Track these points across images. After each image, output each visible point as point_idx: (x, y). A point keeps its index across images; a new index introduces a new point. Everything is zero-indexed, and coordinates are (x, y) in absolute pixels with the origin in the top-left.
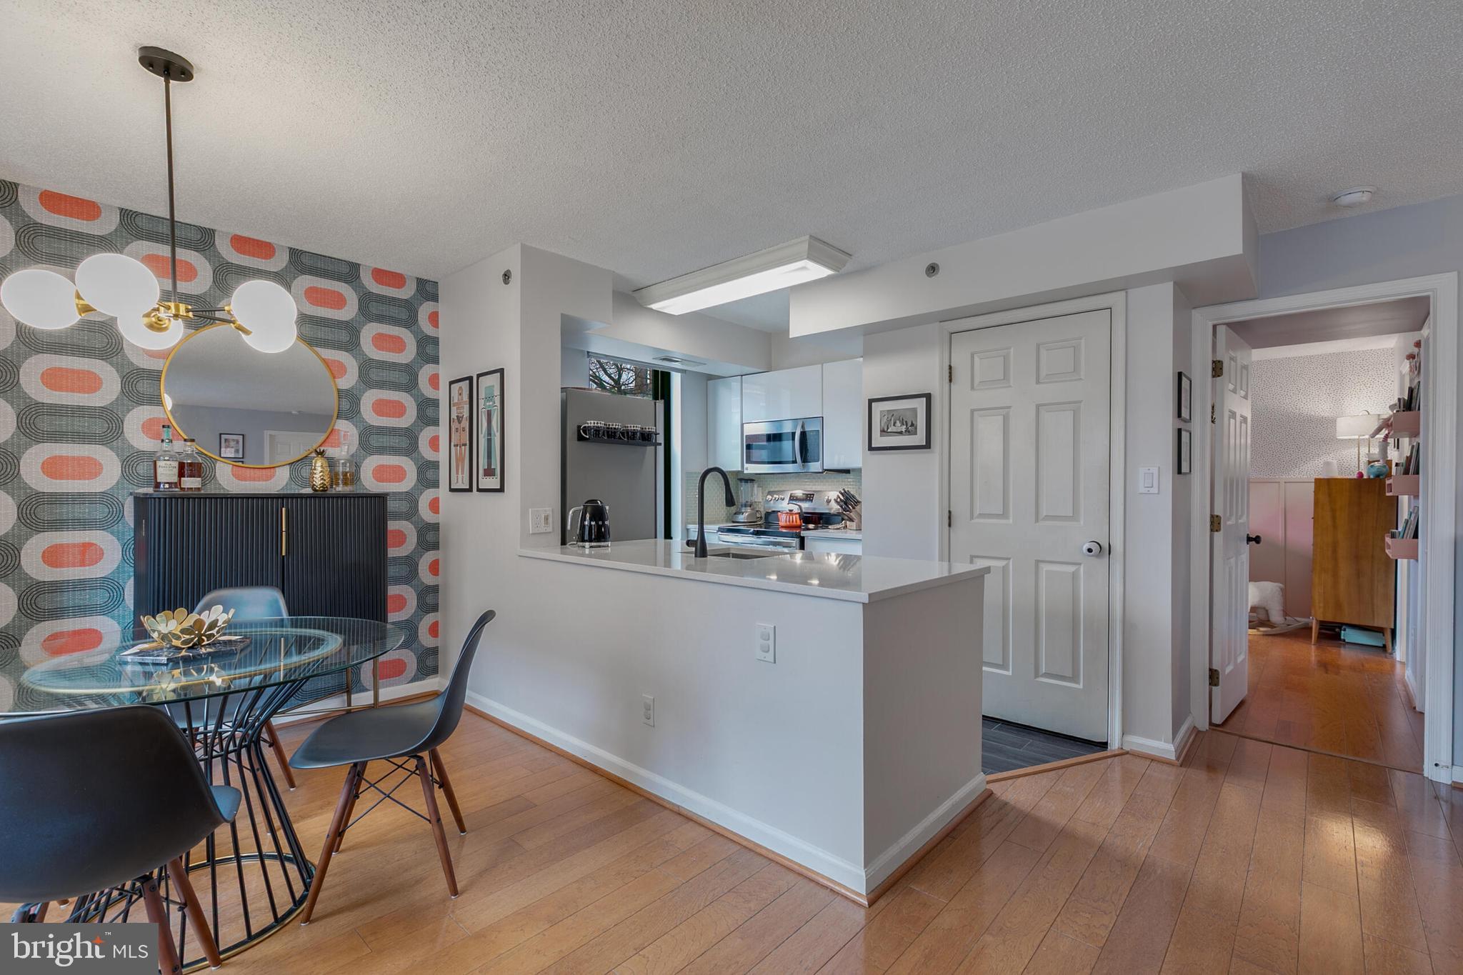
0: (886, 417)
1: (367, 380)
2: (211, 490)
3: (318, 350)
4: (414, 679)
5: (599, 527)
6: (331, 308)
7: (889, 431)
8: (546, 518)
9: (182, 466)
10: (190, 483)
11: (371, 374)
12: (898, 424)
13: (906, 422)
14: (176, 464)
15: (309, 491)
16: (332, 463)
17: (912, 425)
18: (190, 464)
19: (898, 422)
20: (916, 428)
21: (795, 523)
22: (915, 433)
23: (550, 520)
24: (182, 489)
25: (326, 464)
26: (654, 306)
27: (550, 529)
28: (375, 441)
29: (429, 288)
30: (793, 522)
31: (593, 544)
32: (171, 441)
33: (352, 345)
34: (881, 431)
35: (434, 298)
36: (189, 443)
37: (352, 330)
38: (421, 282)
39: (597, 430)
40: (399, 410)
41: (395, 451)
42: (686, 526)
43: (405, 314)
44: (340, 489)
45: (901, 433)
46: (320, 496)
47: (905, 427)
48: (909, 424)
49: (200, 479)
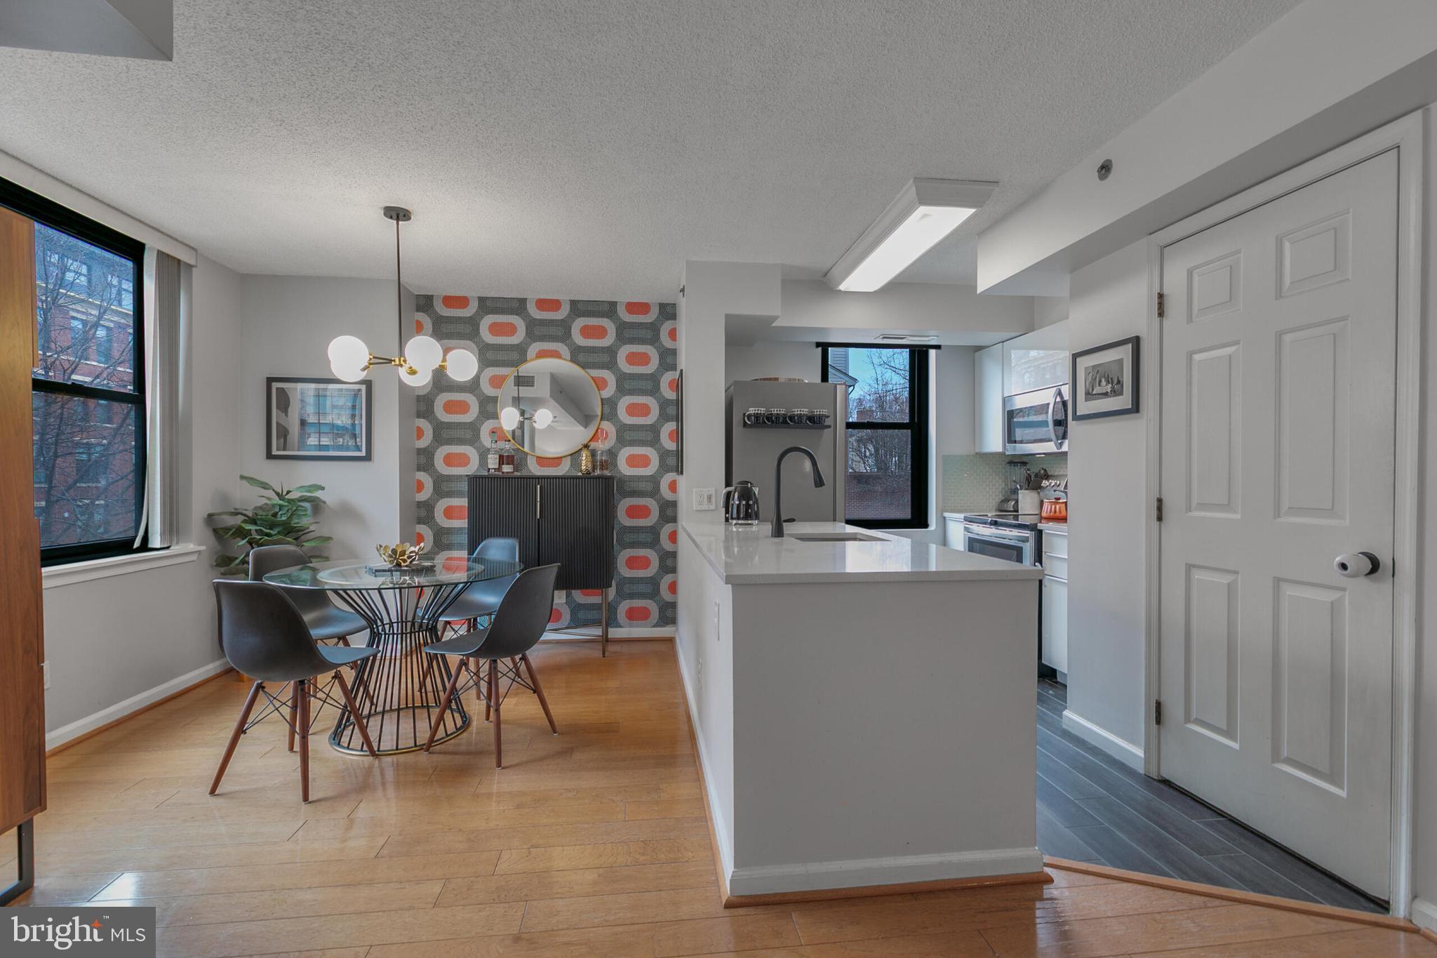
0: (1091, 375)
1: (622, 390)
2: (524, 473)
3: (589, 370)
4: (655, 626)
5: (748, 506)
6: (597, 338)
7: (1094, 393)
8: (709, 498)
9: (501, 457)
10: (507, 469)
11: (626, 384)
12: (1104, 383)
13: (1112, 379)
14: (497, 456)
15: (580, 474)
16: (593, 454)
17: (1119, 382)
18: (508, 456)
19: (1103, 380)
20: (1122, 386)
21: (1058, 514)
22: (1121, 393)
23: (713, 499)
24: (503, 473)
25: (589, 454)
26: (842, 287)
27: (712, 507)
28: (628, 436)
29: (669, 309)
30: (1055, 512)
31: (740, 522)
32: (496, 441)
33: (611, 365)
34: (1086, 394)
35: (673, 317)
36: (507, 443)
37: (611, 352)
38: (662, 306)
39: (757, 416)
40: (644, 410)
41: (643, 443)
42: (942, 514)
43: (650, 334)
44: (598, 472)
45: (1106, 395)
46: (587, 476)
47: (1110, 385)
48: (1115, 382)
49: (512, 466)
